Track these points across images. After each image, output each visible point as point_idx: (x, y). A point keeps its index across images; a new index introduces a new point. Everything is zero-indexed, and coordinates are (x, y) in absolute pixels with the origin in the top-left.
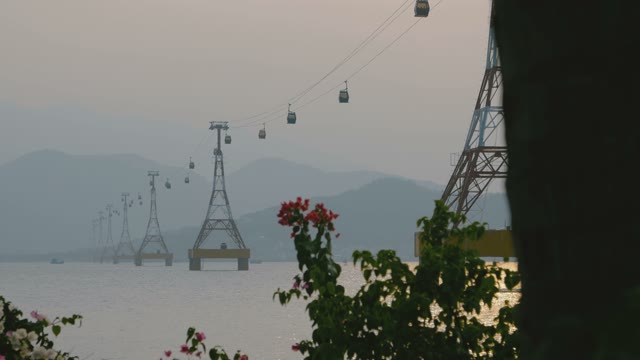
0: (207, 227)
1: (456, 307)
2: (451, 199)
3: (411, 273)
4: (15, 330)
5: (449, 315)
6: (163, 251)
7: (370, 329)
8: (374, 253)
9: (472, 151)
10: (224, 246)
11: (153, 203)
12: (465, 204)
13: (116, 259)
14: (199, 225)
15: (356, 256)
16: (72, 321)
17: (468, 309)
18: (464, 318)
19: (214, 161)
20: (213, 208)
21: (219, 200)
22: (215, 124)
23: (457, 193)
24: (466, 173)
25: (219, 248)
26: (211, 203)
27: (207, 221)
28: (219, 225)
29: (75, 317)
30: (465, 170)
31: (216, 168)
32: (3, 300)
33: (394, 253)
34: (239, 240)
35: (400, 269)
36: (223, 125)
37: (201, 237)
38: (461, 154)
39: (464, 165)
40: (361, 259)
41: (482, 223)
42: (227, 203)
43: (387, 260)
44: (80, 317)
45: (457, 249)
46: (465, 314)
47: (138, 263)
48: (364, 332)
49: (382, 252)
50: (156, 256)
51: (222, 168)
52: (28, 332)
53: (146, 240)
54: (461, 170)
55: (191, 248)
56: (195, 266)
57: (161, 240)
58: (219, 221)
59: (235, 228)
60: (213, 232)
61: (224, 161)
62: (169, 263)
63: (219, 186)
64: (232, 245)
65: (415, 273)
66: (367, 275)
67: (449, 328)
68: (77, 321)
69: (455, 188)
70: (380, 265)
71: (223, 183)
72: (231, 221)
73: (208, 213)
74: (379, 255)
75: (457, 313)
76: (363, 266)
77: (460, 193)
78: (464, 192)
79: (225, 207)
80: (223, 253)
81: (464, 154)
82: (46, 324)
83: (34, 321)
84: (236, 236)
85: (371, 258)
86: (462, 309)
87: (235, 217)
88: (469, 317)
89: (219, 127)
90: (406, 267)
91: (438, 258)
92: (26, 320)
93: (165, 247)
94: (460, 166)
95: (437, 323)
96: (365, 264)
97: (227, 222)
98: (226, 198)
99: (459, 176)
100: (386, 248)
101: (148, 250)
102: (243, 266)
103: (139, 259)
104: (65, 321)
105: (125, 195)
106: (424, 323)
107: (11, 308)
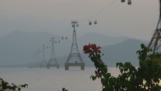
0: (70, 56)
1: (151, 81)
2: (152, 46)
3: (136, 70)
4: (6, 89)
5: (148, 84)
6: (56, 64)
7: (122, 88)
8: (124, 63)
9: (159, 30)
10: (76, 62)
11: (53, 48)
12: (156, 47)
13: (41, 66)
14: (68, 55)
15: (117, 64)
16: (24, 86)
17: (155, 81)
18: (154, 84)
19: (73, 34)
20: (72, 49)
21: (75, 47)
22: (73, 22)
23: (154, 44)
24: (157, 37)
25: (75, 62)
26: (72, 48)
27: (71, 54)
28: (75, 55)
29: (26, 85)
30: (156, 36)
31: (73, 36)
32: (2, 80)
33: (130, 63)
34: (81, 60)
35: (132, 68)
36: (76, 22)
37: (69, 59)
38: (155, 30)
39: (156, 34)
40: (119, 65)
41: (160, 53)
42: (77, 48)
43: (128, 66)
44: (27, 85)
45: (151, 62)
46: (154, 83)
47: (48, 68)
48: (121, 89)
49: (126, 63)
50: (54, 65)
51: (75, 36)
52: (10, 90)
53: (51, 60)
54: (155, 36)
55: (65, 62)
56: (67, 68)
57: (55, 60)
58: (74, 54)
59: (80, 56)
60: (73, 57)
61: (76, 34)
62: (58, 68)
63: (74, 42)
64: (79, 62)
65: (137, 70)
66: (122, 71)
67: (149, 88)
68: (26, 86)
69: (153, 42)
70: (126, 67)
71: (76, 41)
72: (79, 54)
73: (71, 51)
74: (125, 64)
75: (152, 83)
76: (120, 68)
77: (155, 44)
78: (156, 44)
79: (76, 49)
80: (76, 64)
81: (156, 31)
82: (16, 87)
83: (12, 86)
84: (80, 59)
85: (123, 65)
86: (153, 81)
87: (80, 52)
88: (156, 84)
89: (74, 23)
90: (134, 68)
91: (145, 65)
92: (10, 86)
93: (57, 62)
94: (155, 35)
95: (145, 86)
96: (121, 67)
97: (77, 54)
98: (77, 46)
99: (154, 38)
100: (128, 62)
101: (51, 63)
102: (83, 68)
103: (48, 66)
104: (22, 86)
105: (44, 45)
106: (141, 86)
107: (5, 82)
